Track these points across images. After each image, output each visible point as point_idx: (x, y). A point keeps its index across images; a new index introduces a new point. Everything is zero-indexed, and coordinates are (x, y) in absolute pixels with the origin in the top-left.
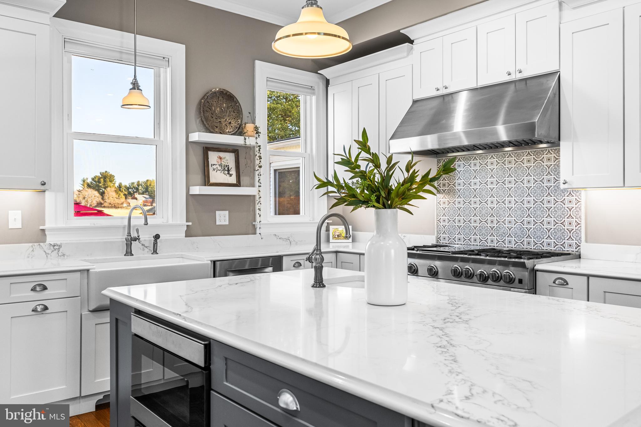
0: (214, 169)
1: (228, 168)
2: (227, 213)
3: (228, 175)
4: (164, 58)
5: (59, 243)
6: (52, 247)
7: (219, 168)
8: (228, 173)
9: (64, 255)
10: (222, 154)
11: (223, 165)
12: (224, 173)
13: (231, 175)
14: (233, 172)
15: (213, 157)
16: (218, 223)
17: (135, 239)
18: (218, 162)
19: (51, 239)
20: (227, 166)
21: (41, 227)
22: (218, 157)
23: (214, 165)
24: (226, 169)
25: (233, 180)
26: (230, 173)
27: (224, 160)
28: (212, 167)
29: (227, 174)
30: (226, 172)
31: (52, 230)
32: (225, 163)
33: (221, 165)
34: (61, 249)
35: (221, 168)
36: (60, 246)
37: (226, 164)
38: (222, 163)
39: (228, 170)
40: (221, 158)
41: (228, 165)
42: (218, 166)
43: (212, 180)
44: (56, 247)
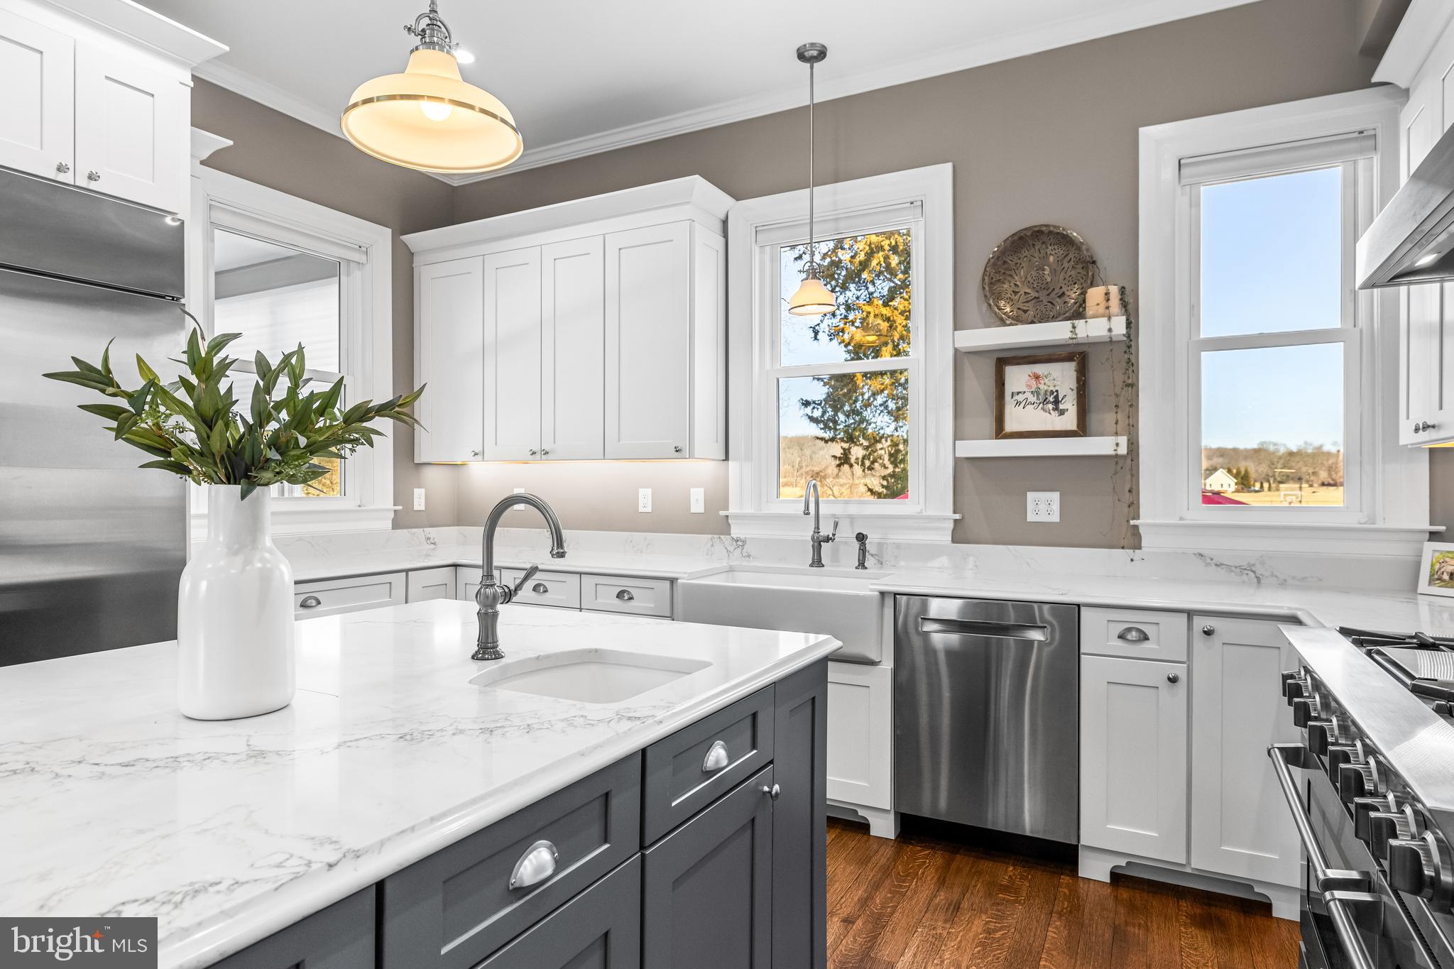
0: (1018, 403)
1: (1057, 397)
2: (1055, 496)
3: (1055, 414)
4: (912, 203)
5: (742, 537)
6: (734, 543)
7: (1032, 399)
8: (1056, 409)
9: (749, 556)
10: (1040, 369)
11: (1042, 393)
12: (1043, 409)
13: (1062, 412)
14: (1070, 405)
15: (1017, 378)
16: (1031, 517)
17: (827, 539)
18: (1027, 386)
19: (736, 531)
20: (1052, 392)
21: (722, 513)
22: (1029, 376)
23: (1018, 393)
24: (1051, 399)
25: (1069, 421)
26: (1061, 407)
27: (1046, 380)
28: (1014, 398)
29: (1052, 411)
30: (1051, 406)
31: (738, 517)
32: (1049, 386)
33: (1036, 393)
34: (746, 546)
35: (1038, 399)
36: (744, 542)
37: (1052, 388)
38: (1042, 386)
39: (1056, 402)
40: (1037, 377)
41: (1057, 391)
42: (1028, 395)
43: (1010, 426)
44: (740, 543)
